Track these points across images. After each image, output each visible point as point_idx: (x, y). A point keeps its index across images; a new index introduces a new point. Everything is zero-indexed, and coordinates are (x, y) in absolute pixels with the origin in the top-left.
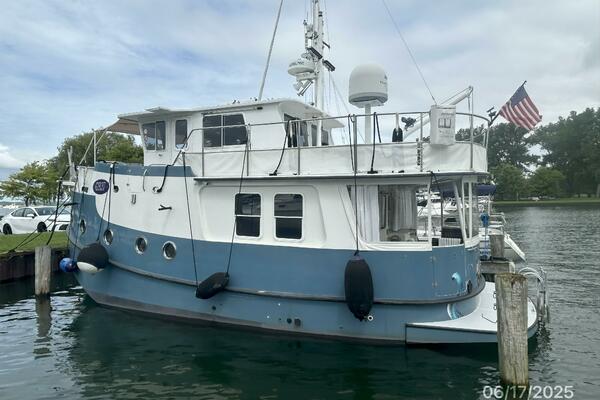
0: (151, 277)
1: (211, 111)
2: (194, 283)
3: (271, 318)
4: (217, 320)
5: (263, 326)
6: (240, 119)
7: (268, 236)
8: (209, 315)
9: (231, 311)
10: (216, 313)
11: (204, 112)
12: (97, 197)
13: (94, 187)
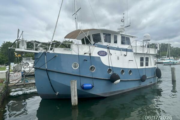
3: (148, 83)
6: (129, 38)
8: (139, 87)
12: (101, 57)
13: (99, 53)
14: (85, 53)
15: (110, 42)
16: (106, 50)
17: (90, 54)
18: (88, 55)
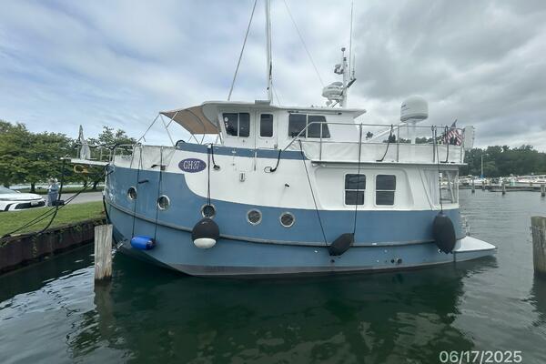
0: (272, 244)
1: (297, 110)
2: (324, 244)
3: (379, 262)
4: (336, 270)
5: (374, 268)
6: (323, 119)
7: (370, 204)
8: (328, 268)
9: (347, 262)
10: (335, 265)
11: (290, 111)
12: (187, 175)
13: (181, 165)
14: (154, 166)
15: (245, 134)
16: (203, 157)
17: (163, 168)
18: (158, 169)
